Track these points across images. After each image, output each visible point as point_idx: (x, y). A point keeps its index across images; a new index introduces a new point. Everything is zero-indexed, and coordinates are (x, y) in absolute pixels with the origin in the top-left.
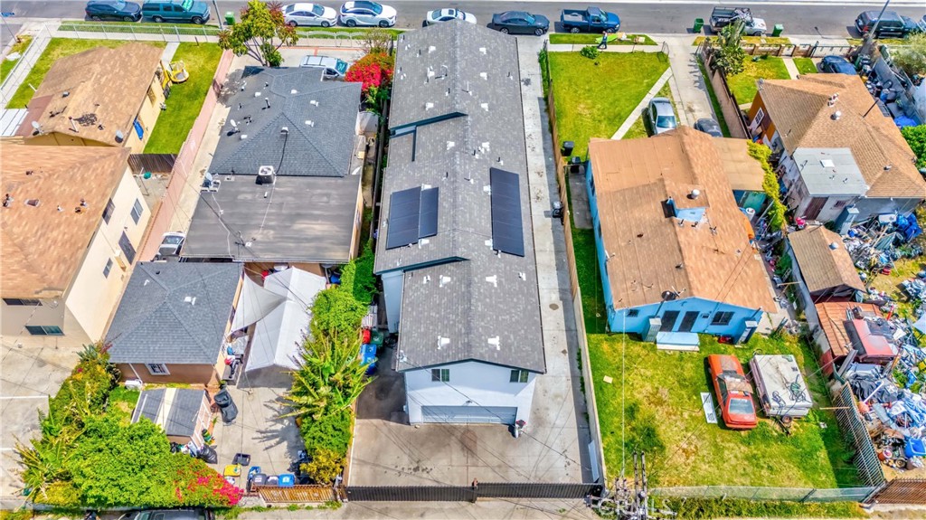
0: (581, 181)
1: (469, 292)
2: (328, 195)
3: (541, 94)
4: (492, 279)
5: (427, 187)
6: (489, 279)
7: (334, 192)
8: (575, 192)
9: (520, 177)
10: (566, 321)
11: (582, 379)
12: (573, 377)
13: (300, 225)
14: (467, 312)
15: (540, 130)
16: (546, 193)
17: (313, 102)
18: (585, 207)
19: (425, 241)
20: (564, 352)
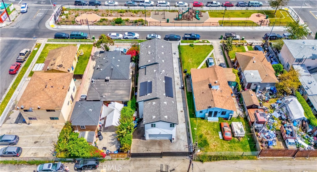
0: (189, 80)
1: (160, 106)
2: (123, 84)
3: (178, 57)
4: (165, 103)
5: (149, 81)
6: (164, 103)
7: (125, 83)
8: (187, 82)
9: (172, 79)
10: (185, 115)
11: (189, 129)
12: (186, 128)
13: (117, 92)
14: (159, 110)
15: (178, 66)
16: (180, 83)
17: (119, 60)
18: (190, 86)
19: (149, 94)
20: (184, 122)
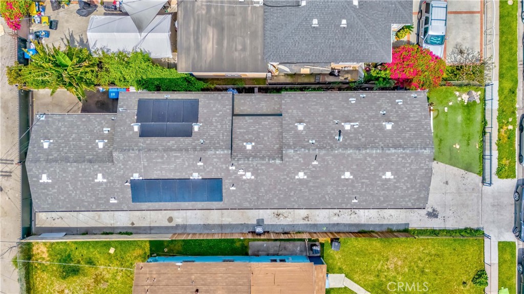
0: (301, 251)
2: (244, 49)
3: (412, 226)
4: (100, 178)
5: (196, 128)
7: (248, 53)
8: (290, 245)
9: (221, 203)
10: (158, 227)
11: (112, 234)
12: (114, 228)
13: (211, 32)
14: (67, 160)
16: (283, 221)
17: (344, 22)
19: (136, 128)
20: (133, 224)
